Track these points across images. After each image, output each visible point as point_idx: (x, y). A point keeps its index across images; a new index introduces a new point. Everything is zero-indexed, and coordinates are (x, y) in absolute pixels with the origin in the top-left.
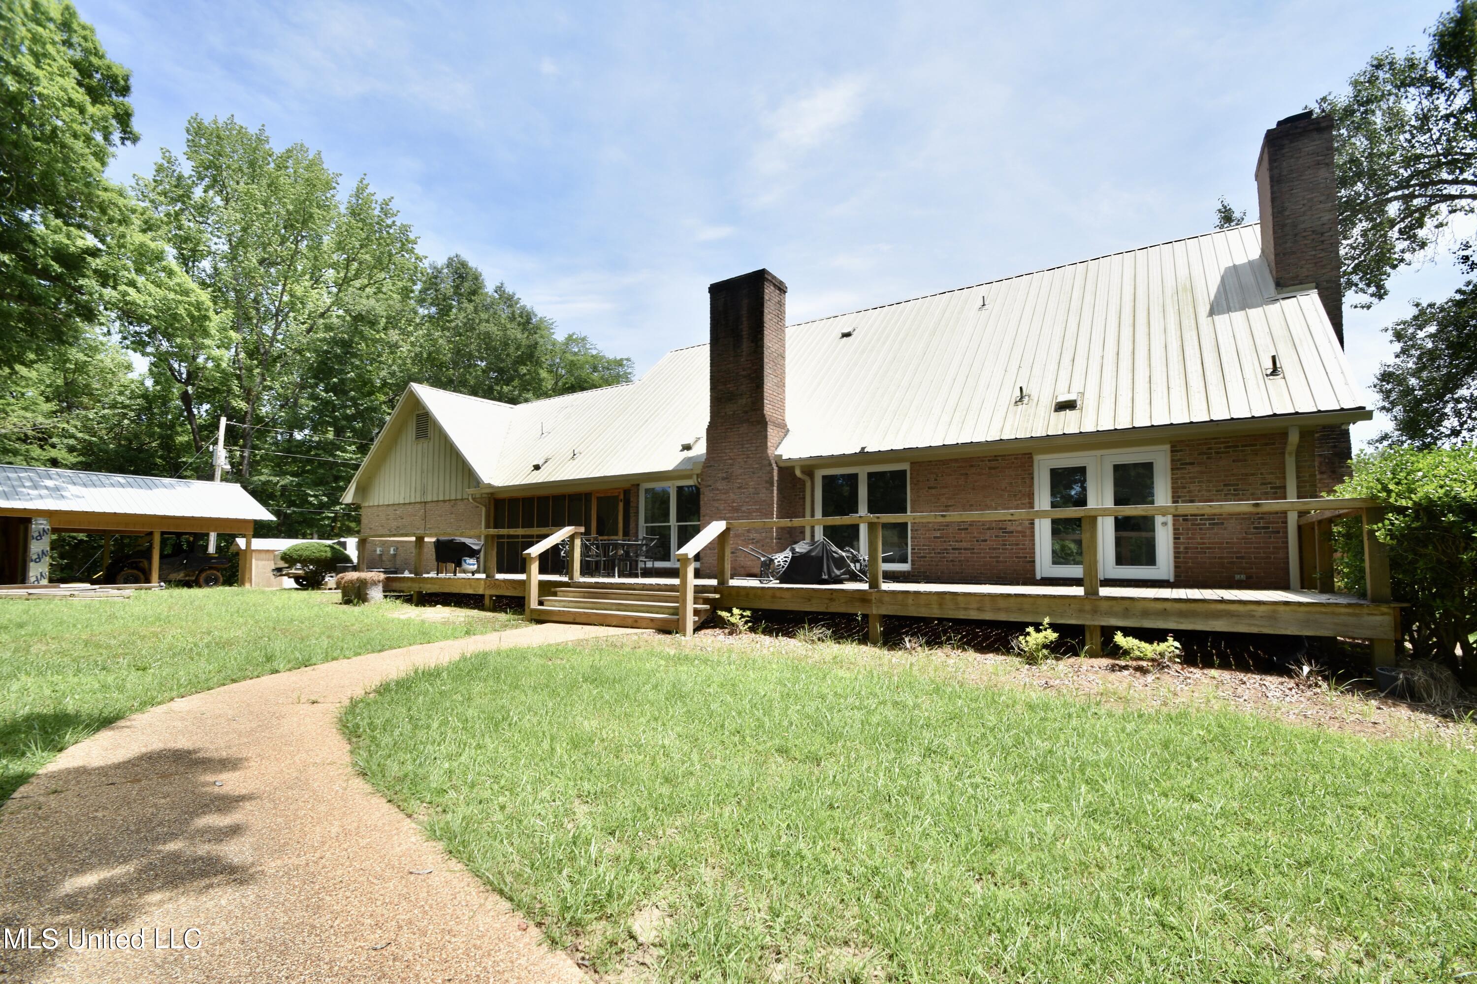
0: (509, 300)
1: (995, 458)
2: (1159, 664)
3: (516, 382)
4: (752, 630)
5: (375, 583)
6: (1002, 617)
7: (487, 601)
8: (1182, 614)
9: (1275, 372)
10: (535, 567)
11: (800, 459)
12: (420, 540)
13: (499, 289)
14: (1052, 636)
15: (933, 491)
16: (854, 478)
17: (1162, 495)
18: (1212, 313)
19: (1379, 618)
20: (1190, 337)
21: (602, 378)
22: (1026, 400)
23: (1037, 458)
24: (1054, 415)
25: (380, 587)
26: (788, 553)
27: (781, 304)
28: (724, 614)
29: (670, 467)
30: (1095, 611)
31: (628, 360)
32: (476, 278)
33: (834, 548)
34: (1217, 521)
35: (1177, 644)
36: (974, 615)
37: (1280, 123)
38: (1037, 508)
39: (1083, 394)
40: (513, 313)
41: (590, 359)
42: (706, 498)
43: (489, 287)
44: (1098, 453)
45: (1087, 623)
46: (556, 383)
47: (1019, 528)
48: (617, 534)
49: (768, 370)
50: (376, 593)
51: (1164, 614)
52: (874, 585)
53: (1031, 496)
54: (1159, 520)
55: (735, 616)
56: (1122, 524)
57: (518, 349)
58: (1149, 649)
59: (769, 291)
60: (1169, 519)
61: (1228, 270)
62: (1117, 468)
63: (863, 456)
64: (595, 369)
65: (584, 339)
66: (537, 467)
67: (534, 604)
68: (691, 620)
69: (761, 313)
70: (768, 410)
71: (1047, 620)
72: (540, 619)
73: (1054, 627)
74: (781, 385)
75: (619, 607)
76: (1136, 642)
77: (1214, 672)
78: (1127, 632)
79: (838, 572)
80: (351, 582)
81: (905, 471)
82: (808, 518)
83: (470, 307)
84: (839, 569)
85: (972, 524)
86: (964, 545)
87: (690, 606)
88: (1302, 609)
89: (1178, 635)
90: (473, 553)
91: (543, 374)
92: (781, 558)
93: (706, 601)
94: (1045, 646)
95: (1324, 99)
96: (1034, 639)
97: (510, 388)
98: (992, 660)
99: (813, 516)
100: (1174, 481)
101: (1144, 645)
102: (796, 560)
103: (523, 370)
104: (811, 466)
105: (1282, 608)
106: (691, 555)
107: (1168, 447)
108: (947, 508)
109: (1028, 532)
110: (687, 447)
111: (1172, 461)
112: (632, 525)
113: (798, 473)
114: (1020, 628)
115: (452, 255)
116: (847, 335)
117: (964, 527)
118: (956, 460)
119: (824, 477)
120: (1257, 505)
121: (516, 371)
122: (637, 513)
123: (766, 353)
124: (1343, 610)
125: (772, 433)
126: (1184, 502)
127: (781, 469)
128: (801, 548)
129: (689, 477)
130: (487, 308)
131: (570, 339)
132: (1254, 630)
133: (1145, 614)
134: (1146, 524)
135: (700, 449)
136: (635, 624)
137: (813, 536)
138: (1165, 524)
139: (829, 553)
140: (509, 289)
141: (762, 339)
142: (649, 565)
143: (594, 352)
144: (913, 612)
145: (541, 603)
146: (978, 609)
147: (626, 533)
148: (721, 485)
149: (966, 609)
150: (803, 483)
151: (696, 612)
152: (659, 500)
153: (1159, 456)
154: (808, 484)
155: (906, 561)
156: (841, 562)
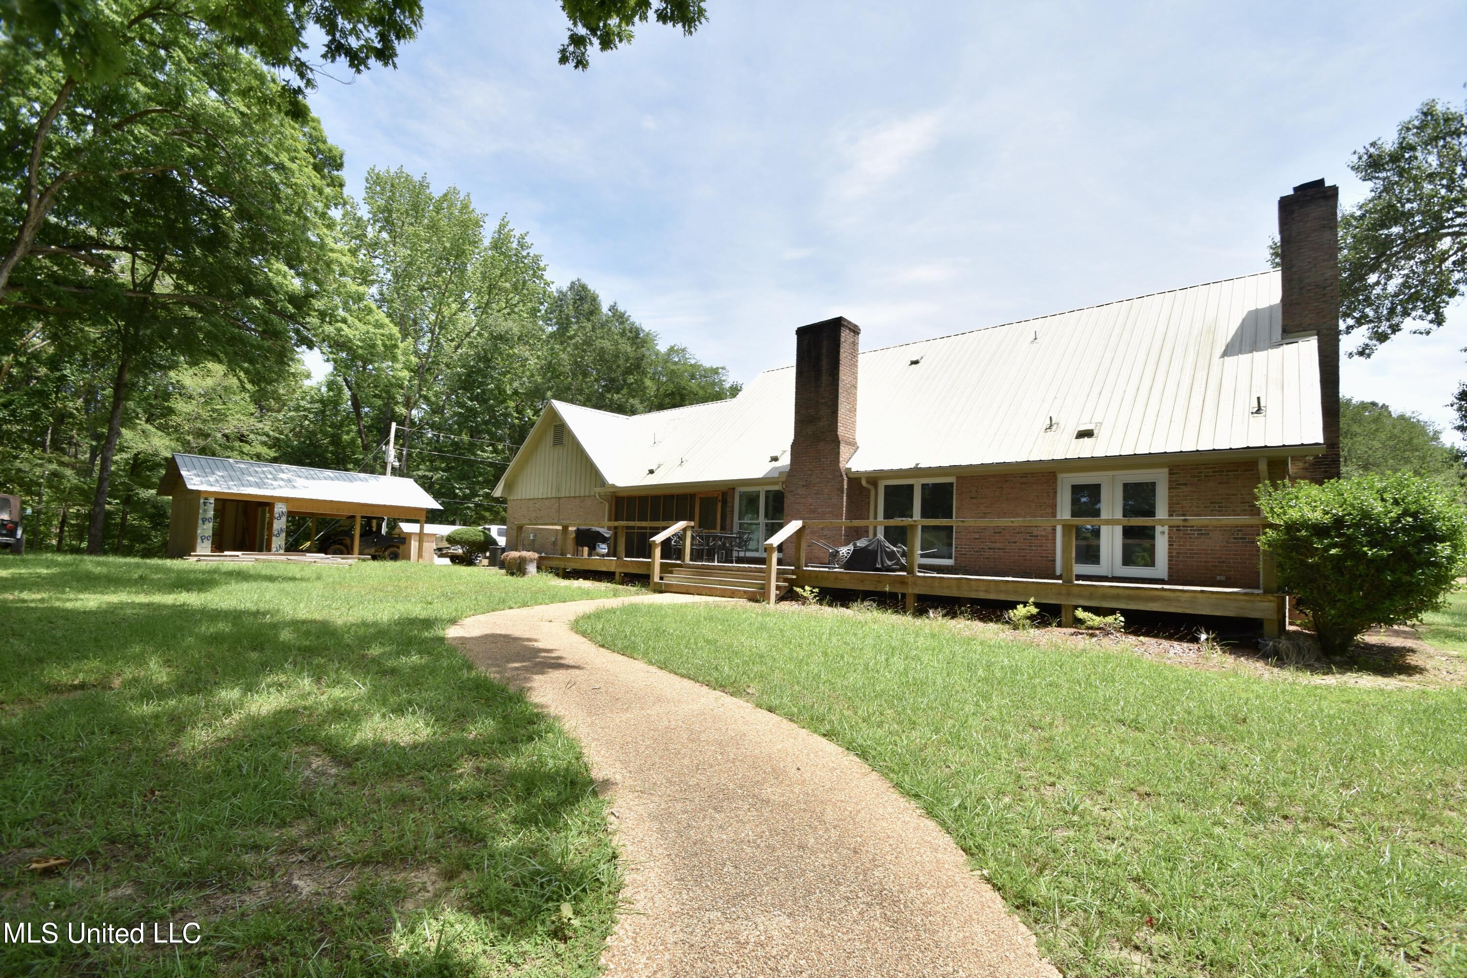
0: (620, 317)
1: (1025, 475)
2: (1104, 631)
3: (624, 391)
4: (820, 602)
5: (531, 560)
6: (1002, 597)
7: (617, 577)
8: (1130, 598)
9: (1259, 411)
10: (658, 552)
11: (866, 472)
12: (565, 528)
13: (613, 308)
14: (1034, 610)
15: (974, 501)
16: (911, 488)
17: (1162, 512)
18: (1225, 354)
19: (1266, 604)
20: (1201, 376)
21: (699, 385)
22: (1054, 428)
23: (1061, 476)
24: (1075, 441)
25: (535, 564)
26: (851, 547)
27: (855, 344)
28: (799, 590)
29: (761, 476)
30: (1069, 594)
31: (723, 368)
32: (594, 299)
33: (887, 544)
34: (1203, 532)
35: (1122, 619)
36: (982, 596)
37: (1296, 189)
38: (1059, 517)
39: (1101, 423)
40: (624, 330)
41: (689, 368)
42: (788, 501)
43: (605, 309)
44: (1111, 474)
45: (1062, 603)
46: (658, 390)
47: (1043, 533)
48: (715, 528)
49: (842, 399)
50: (532, 568)
51: (1117, 597)
52: (911, 572)
53: (1054, 507)
54: (1159, 529)
55: (807, 591)
56: (1128, 532)
57: (627, 360)
58: (1097, 620)
59: (845, 335)
60: (1166, 529)
61: (1250, 313)
62: (1126, 486)
63: (917, 472)
64: (693, 377)
65: (683, 350)
66: (651, 472)
67: (656, 579)
68: (773, 592)
69: (838, 352)
70: (841, 431)
71: (1032, 600)
72: (660, 589)
73: (1036, 605)
74: (853, 410)
75: (720, 583)
76: (1090, 615)
77: (1141, 638)
78: (1086, 609)
79: (889, 563)
80: (514, 559)
81: (951, 484)
82: (871, 519)
83: (589, 325)
84: (890, 560)
85: (1005, 528)
86: (998, 545)
87: (773, 583)
88: (1214, 596)
89: (1123, 612)
90: (604, 540)
91: (648, 383)
92: (845, 551)
93: (785, 580)
94: (1028, 618)
95: (1373, 144)
96: (1021, 611)
97: (620, 396)
98: (992, 626)
99: (876, 518)
100: (1171, 498)
101: (1094, 617)
102: (857, 552)
103: (631, 379)
104: (874, 478)
105: (1200, 595)
106: (775, 545)
107: (1166, 470)
108: (985, 515)
109: (1050, 536)
110: (775, 459)
111: (1170, 481)
112: (728, 522)
113: (864, 483)
114: (1013, 605)
115: (575, 279)
116: (915, 362)
117: (998, 531)
118: (994, 476)
119: (886, 487)
120: (1185, 520)
121: (625, 380)
122: (732, 511)
123: (841, 385)
124: (1243, 598)
125: (844, 450)
126: (1178, 515)
127: (849, 479)
128: (862, 543)
129: (776, 483)
130: (603, 326)
131: (672, 350)
132: (1180, 611)
133: (1104, 597)
134: (1147, 533)
135: (785, 460)
136: (732, 595)
137: (875, 535)
138: (1163, 533)
139: (883, 548)
140: (621, 308)
141: (838, 374)
142: (742, 554)
143: (693, 362)
144: (938, 592)
145: (661, 578)
146: (986, 591)
147: (723, 528)
148: (801, 491)
149: (977, 591)
150: (869, 491)
151: (778, 588)
152: (751, 501)
153: (1160, 478)
154: (873, 492)
155: (950, 557)
156: (891, 555)
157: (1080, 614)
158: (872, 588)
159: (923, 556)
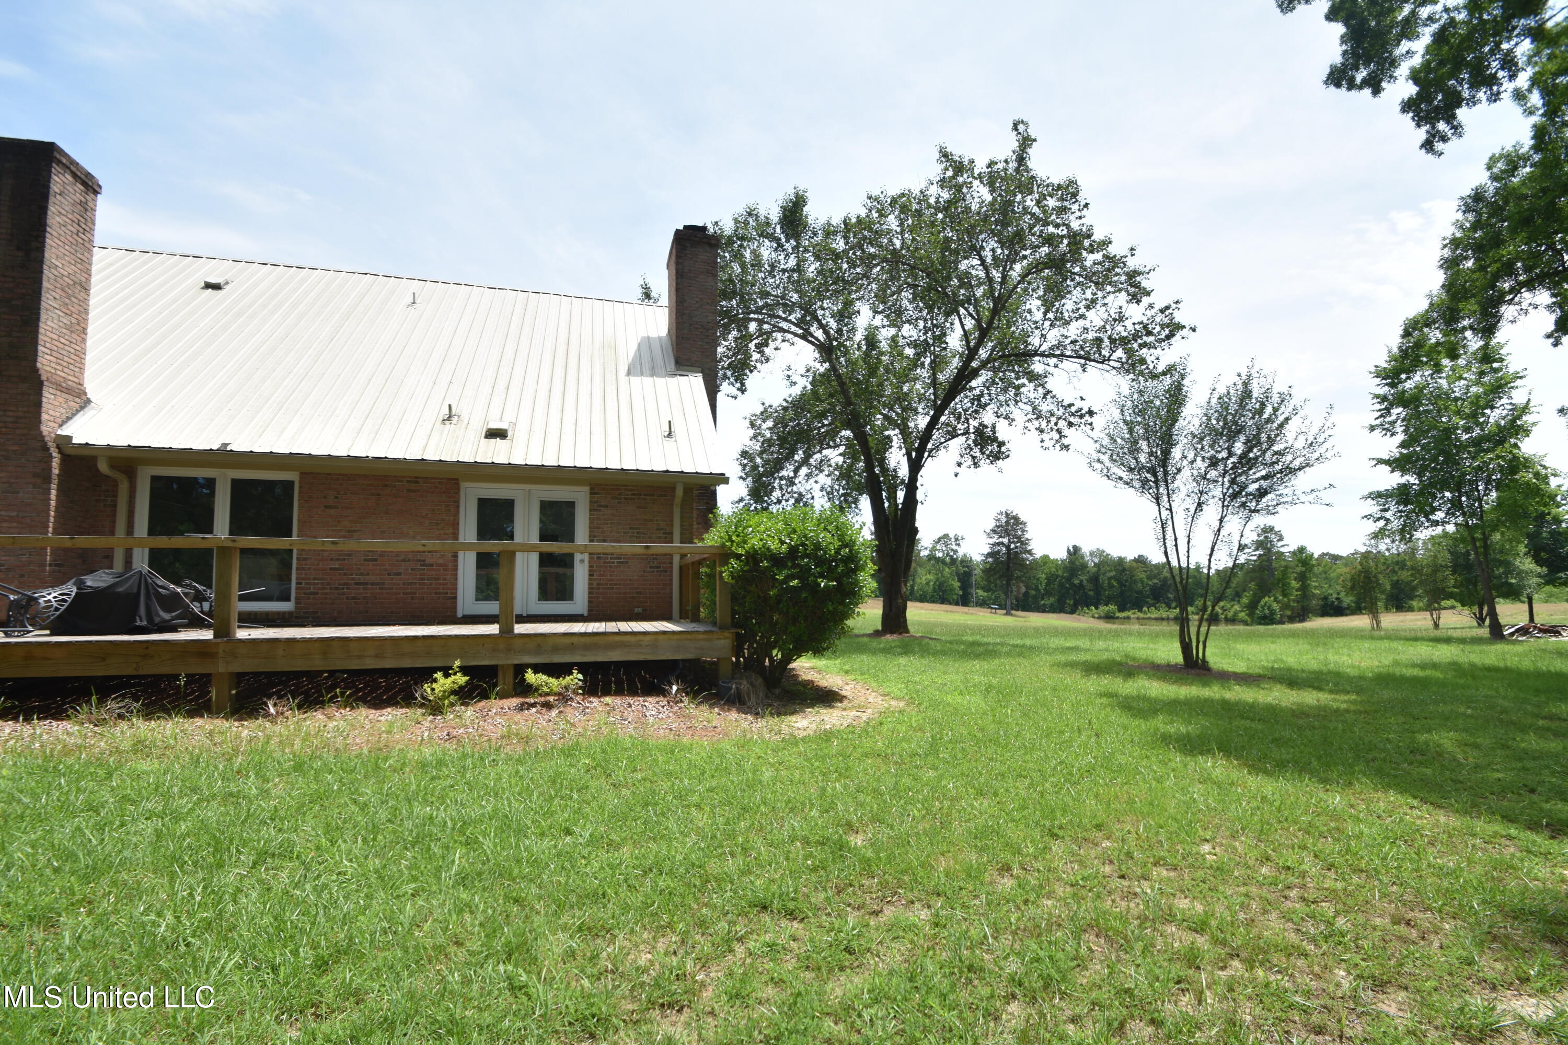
1: (416, 480)
2: (564, 698)
6: (407, 663)
8: (587, 648)
9: (670, 434)
11: (108, 449)
14: (461, 679)
15: (332, 511)
16: (211, 483)
17: (582, 534)
18: (629, 373)
19: (722, 642)
22: (455, 419)
23: (464, 485)
24: (485, 442)
26: (69, 589)
30: (509, 650)
33: (161, 581)
34: (623, 560)
35: (580, 676)
36: (370, 664)
37: (687, 227)
38: (461, 540)
39: (515, 424)
44: (527, 487)
45: (500, 663)
47: (441, 561)
51: (572, 648)
52: (223, 632)
53: (455, 525)
54: (578, 557)
56: (545, 560)
58: (554, 683)
60: (586, 557)
61: (644, 339)
62: (543, 504)
63: (223, 457)
70: (47, 362)
71: (457, 663)
73: (464, 670)
76: (544, 677)
77: (608, 700)
78: (537, 669)
79: (166, 616)
81: (291, 483)
82: (120, 534)
84: (168, 610)
85: (382, 554)
86: (371, 578)
88: (676, 637)
89: (583, 668)
92: (53, 596)
94: (454, 692)
95: (716, 223)
96: (443, 683)
98: (389, 715)
99: (129, 533)
100: (592, 521)
101: (552, 681)
102: (84, 598)
104: (129, 459)
105: (661, 637)
107: (587, 489)
108: (350, 533)
109: (450, 566)
111: (591, 502)
113: (103, 467)
114: (426, 674)
116: (216, 286)
117: (372, 558)
118: (366, 477)
119: (154, 479)
120: (647, 547)
124: (701, 636)
125: (53, 401)
126: (599, 541)
128: (97, 580)
132: (641, 657)
133: (556, 649)
134: (566, 561)
137: (128, 562)
138: (582, 561)
139: (152, 592)
144: (283, 665)
146: (377, 656)
149: (359, 657)
150: (115, 484)
153: (580, 496)
154: (124, 487)
155: (288, 599)
156: (172, 601)
157: (531, 677)
159: (242, 598)
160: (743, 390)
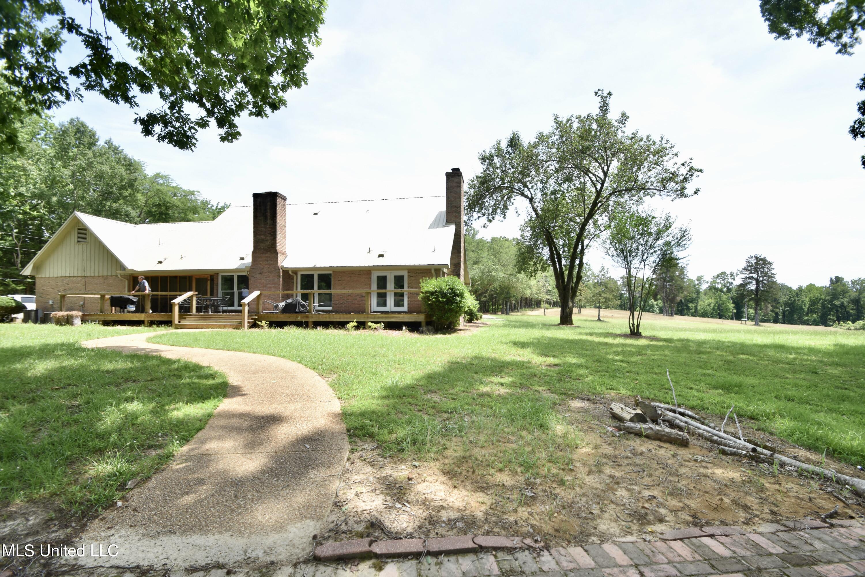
0: (116, 150)
1: (360, 271)
2: (377, 329)
3: (121, 201)
4: (271, 327)
5: (77, 317)
6: (345, 320)
7: (146, 323)
8: (386, 318)
9: (434, 251)
10: (176, 309)
11: (291, 268)
12: (103, 296)
13: (108, 142)
14: (356, 324)
15: (340, 282)
16: (313, 275)
17: (406, 287)
18: (429, 228)
21: (180, 201)
22: (370, 253)
23: (373, 272)
24: (378, 259)
25: (80, 319)
26: (284, 303)
27: (284, 205)
28: (259, 323)
29: (235, 267)
30: (368, 318)
31: (198, 192)
32: (93, 135)
33: (301, 301)
35: (383, 325)
36: (339, 321)
37: (452, 169)
38: (373, 289)
39: (386, 253)
40: (119, 159)
41: (172, 189)
42: (251, 281)
43: (101, 143)
44: (390, 272)
45: (365, 321)
46: (147, 201)
48: (207, 295)
49: (278, 232)
50: (77, 322)
51: (383, 318)
52: (310, 312)
53: (370, 284)
54: (405, 293)
55: (263, 323)
56: (396, 294)
57: (122, 181)
58: (376, 326)
59: (279, 200)
60: (407, 294)
62: (395, 277)
63: (315, 268)
64: (175, 195)
65: (167, 177)
66: (160, 262)
67: (176, 322)
68: (246, 324)
69: (276, 209)
70: (278, 248)
71: (355, 321)
72: (182, 327)
73: (357, 322)
74: (284, 237)
75: (216, 322)
76: (374, 324)
77: (389, 331)
78: (372, 322)
79: (302, 309)
80: (63, 316)
81: (331, 274)
82: (295, 290)
83: (90, 154)
85: (352, 294)
86: (349, 300)
87: (246, 320)
90: (132, 303)
91: (139, 196)
92: (282, 305)
93: (252, 319)
94: (353, 327)
96: (351, 324)
97: (118, 205)
99: (297, 289)
100: (409, 282)
102: (287, 305)
103: (126, 193)
104: (295, 271)
106: (247, 303)
107: (407, 271)
108: (344, 288)
110: (242, 259)
111: (408, 275)
112: (215, 291)
113: (290, 273)
114: (348, 323)
115: (74, 117)
116: (316, 214)
118: (348, 271)
119: (302, 275)
121: (121, 194)
122: (217, 286)
123: (278, 225)
125: (280, 257)
126: (411, 288)
127: (283, 271)
128: (289, 301)
129: (244, 272)
130: (101, 155)
131: (157, 175)
133: (379, 318)
134: (402, 295)
135: (249, 260)
136: (225, 327)
137: (296, 297)
139: (300, 303)
140: (116, 143)
141: (276, 219)
142: (225, 308)
143: (174, 185)
144: (321, 320)
145: (179, 322)
146: (339, 319)
147: (212, 294)
148: (258, 276)
149: (337, 319)
150: (293, 277)
151: (249, 322)
152: (228, 280)
153: (405, 274)
154: (295, 277)
155: (330, 306)
156: (303, 306)
157: (370, 324)
158: (294, 320)
159: (319, 306)
160: (504, 217)
